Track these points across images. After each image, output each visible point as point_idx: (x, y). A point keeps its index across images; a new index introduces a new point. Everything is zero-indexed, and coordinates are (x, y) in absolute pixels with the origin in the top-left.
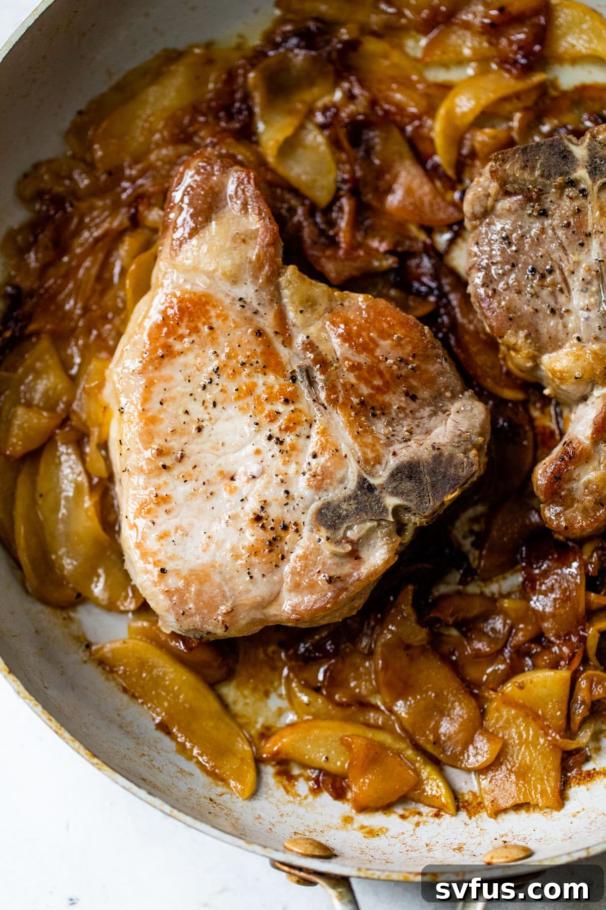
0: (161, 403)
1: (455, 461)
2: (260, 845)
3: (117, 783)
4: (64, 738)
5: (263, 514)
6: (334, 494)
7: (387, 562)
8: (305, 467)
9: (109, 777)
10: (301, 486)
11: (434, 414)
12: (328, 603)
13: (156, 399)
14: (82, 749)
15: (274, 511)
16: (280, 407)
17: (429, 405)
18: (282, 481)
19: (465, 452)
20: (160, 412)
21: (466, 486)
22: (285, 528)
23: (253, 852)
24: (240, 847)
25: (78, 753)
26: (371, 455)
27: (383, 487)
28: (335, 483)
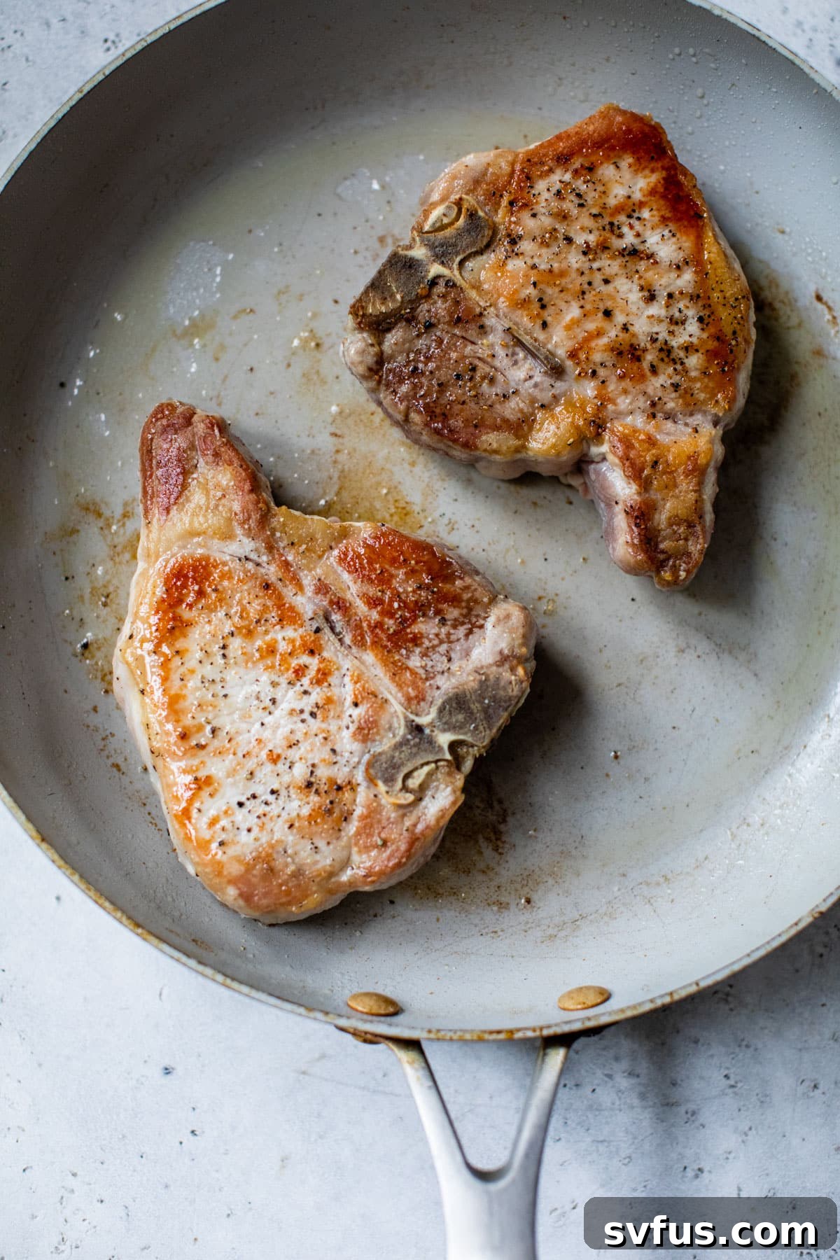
0: (182, 680)
1: (502, 683)
2: (322, 1011)
3: (164, 953)
4: (104, 909)
5: (313, 780)
6: (384, 745)
7: (454, 803)
8: (346, 720)
9: (157, 947)
10: (347, 742)
11: (470, 632)
12: (402, 857)
13: (175, 677)
14: (124, 919)
15: (323, 773)
16: (305, 659)
17: (463, 624)
18: (325, 739)
19: (513, 670)
20: (181, 688)
21: (520, 705)
22: (339, 788)
23: (315, 1019)
24: (300, 1015)
25: (121, 922)
26: (412, 693)
27: (432, 725)
28: (382, 732)
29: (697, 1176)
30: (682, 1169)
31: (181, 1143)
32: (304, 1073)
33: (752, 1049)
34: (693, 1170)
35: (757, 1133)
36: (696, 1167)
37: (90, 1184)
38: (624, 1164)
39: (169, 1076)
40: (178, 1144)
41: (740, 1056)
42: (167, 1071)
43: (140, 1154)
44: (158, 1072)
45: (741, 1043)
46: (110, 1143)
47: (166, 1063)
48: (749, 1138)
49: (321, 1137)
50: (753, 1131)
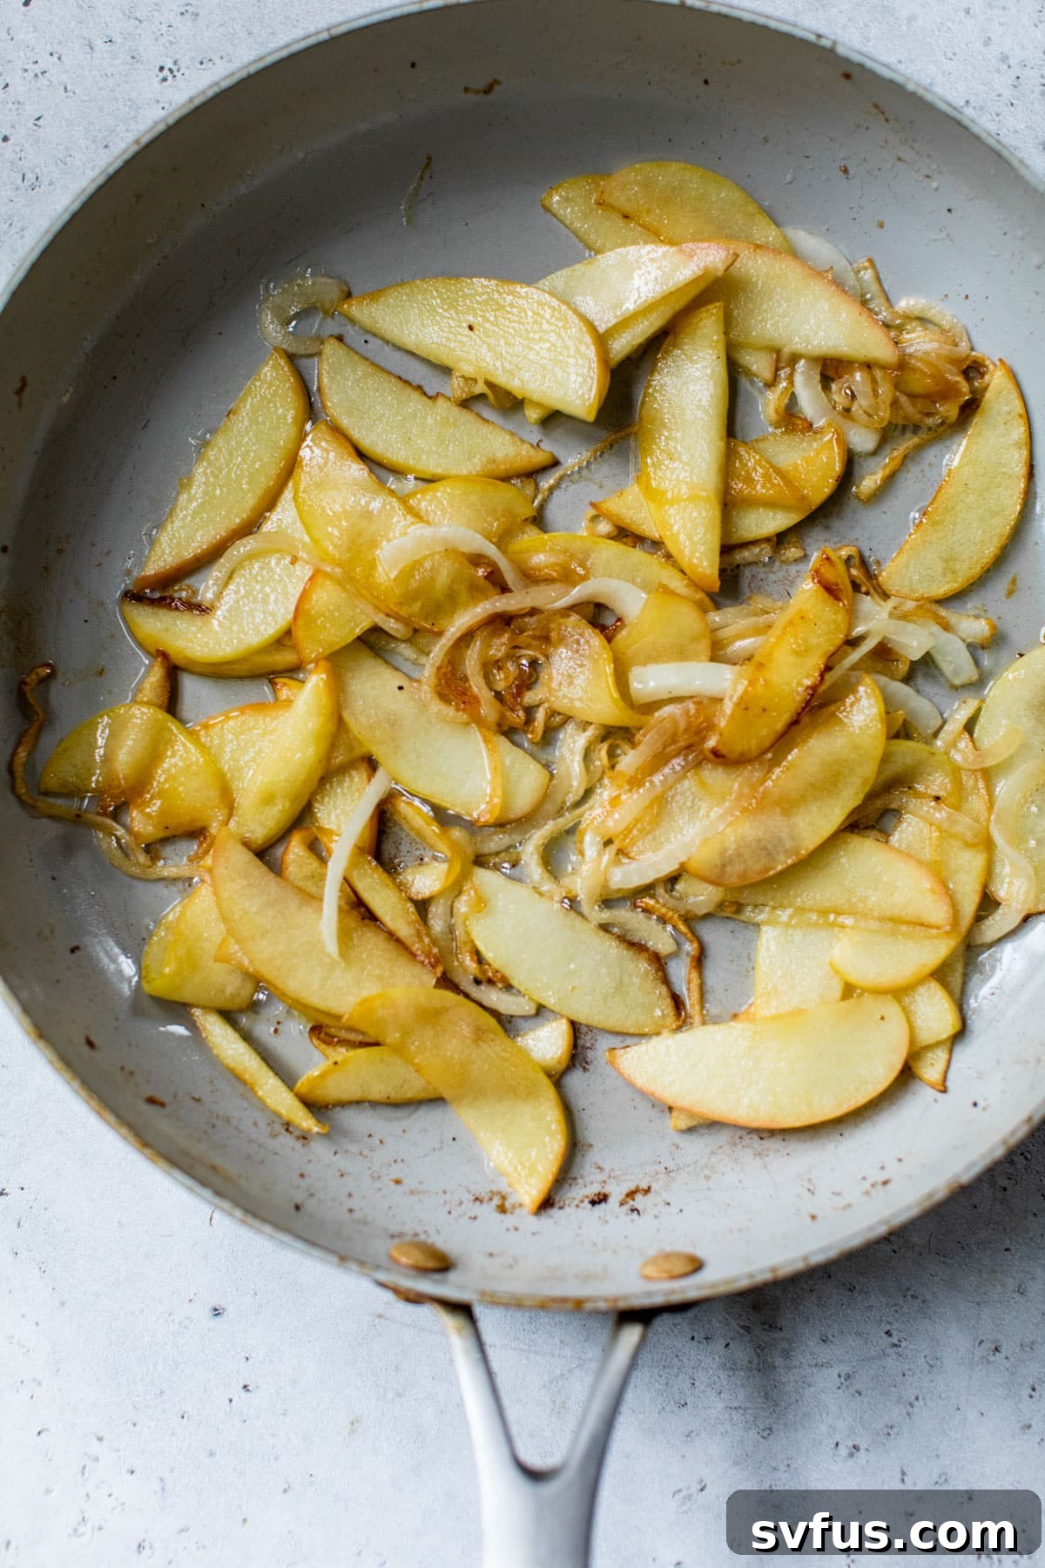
9: (166, 1171)
29: (851, 1455)
30: (833, 1446)
31: (231, 1401)
32: (380, 1316)
33: (919, 1300)
34: (847, 1446)
35: (925, 1404)
36: (850, 1444)
37: (119, 1450)
38: (762, 1437)
39: (218, 1318)
40: (227, 1402)
41: (905, 1309)
42: (217, 1312)
43: (181, 1414)
44: (207, 1312)
45: (908, 1294)
46: (145, 1399)
47: (216, 1302)
48: (916, 1409)
49: (399, 1395)
50: (921, 1402)
